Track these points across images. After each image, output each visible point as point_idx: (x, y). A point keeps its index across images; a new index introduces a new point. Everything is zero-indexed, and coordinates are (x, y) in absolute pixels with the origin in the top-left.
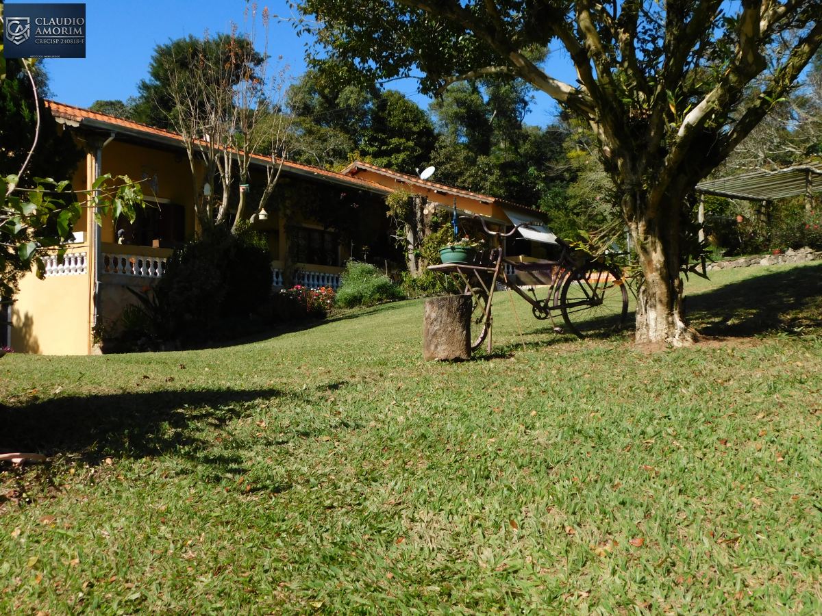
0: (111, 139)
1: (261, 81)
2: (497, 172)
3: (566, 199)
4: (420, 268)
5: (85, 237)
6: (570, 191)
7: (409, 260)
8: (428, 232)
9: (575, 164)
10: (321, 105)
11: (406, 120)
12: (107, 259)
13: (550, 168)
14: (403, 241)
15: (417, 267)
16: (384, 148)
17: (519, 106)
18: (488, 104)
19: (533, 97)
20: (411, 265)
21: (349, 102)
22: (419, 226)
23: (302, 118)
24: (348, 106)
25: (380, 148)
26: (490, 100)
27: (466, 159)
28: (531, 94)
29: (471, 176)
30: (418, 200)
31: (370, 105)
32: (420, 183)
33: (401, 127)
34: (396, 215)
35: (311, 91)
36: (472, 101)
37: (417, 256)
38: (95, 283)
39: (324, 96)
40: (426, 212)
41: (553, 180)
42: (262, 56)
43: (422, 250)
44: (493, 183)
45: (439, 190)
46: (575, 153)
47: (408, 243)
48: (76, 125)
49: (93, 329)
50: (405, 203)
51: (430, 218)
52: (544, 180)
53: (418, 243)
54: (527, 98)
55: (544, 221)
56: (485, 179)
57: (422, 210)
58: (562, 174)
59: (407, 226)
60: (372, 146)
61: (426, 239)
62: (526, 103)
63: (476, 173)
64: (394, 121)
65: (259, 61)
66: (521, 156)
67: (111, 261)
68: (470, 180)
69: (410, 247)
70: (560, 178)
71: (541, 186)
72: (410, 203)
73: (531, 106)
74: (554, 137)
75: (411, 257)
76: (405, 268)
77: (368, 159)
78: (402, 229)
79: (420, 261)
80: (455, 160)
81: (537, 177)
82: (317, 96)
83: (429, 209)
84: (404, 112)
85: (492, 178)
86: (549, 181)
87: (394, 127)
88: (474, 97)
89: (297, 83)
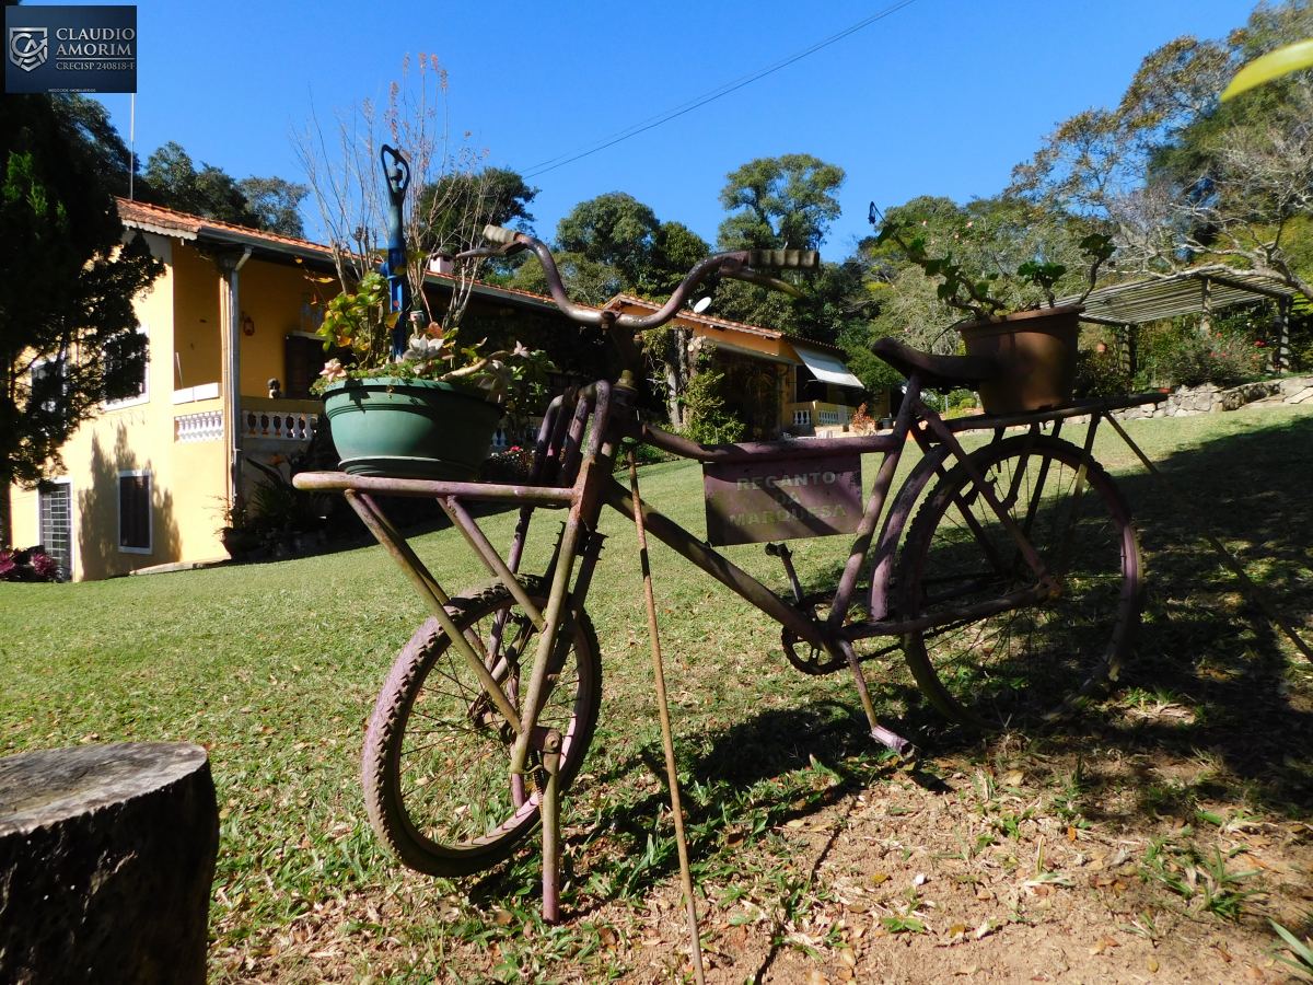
0: (246, 256)
1: (530, 217)
2: (789, 309)
3: (866, 337)
4: (684, 419)
5: (220, 389)
6: (871, 328)
7: (671, 409)
8: (694, 373)
9: (876, 298)
10: (595, 239)
11: (688, 254)
12: (252, 419)
13: (847, 304)
14: (662, 385)
15: (681, 418)
16: (664, 285)
17: (813, 237)
18: (779, 235)
19: (828, 227)
20: (674, 416)
21: (625, 235)
22: (683, 367)
23: (573, 254)
24: (624, 240)
25: (659, 285)
26: (782, 230)
27: (755, 295)
28: (825, 224)
29: (760, 314)
30: (680, 334)
31: (649, 238)
32: (693, 317)
33: (682, 262)
34: (652, 352)
35: (584, 224)
36: (760, 232)
37: (681, 405)
38: (232, 452)
39: (598, 230)
40: (690, 348)
41: (851, 316)
42: (532, 190)
43: (686, 397)
44: (785, 322)
45: (716, 325)
46: (875, 285)
47: (669, 388)
48: (193, 237)
49: (232, 512)
50: (664, 337)
51: (696, 355)
52: (842, 317)
53: (682, 388)
54: (821, 229)
55: (842, 360)
56: (776, 317)
57: (686, 345)
58: (861, 310)
59: (667, 367)
60: (651, 283)
61: (691, 383)
62: (821, 234)
63: (766, 310)
64: (674, 255)
65: (529, 197)
66: (816, 292)
67: (258, 421)
68: (760, 318)
69: (672, 393)
70: (859, 314)
71: (838, 323)
72: (671, 337)
73: (826, 237)
74: (853, 270)
75: (674, 405)
76: (667, 420)
77: (646, 296)
78: (662, 370)
79: (684, 411)
80: (742, 296)
81: (834, 315)
82: (590, 230)
83: (695, 344)
84: (685, 245)
85: (784, 316)
86: (847, 317)
87: (675, 261)
88: (763, 226)
89: (568, 216)
